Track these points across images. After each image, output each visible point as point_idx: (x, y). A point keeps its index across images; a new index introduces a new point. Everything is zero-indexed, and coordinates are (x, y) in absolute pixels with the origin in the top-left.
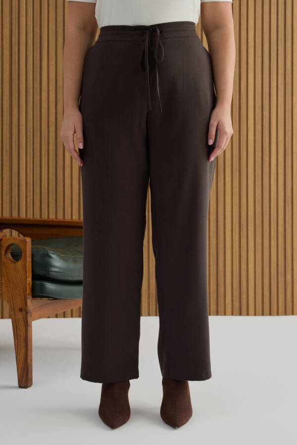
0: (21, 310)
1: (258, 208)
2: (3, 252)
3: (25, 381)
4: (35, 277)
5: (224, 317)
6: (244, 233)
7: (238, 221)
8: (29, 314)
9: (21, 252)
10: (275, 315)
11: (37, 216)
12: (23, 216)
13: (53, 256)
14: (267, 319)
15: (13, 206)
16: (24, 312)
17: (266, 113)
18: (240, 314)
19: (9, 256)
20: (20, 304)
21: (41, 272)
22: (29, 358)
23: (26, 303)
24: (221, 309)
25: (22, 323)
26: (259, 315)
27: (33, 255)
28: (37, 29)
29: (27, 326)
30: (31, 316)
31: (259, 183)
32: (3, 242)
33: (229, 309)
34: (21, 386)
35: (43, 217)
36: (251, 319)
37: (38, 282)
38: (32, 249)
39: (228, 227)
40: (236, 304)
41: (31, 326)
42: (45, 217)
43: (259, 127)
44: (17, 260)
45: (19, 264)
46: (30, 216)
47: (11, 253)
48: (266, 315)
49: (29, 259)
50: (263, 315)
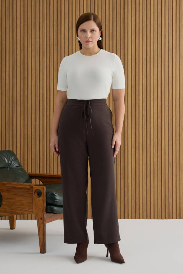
0: (41, 219)
1: (156, 167)
2: (33, 193)
3: (43, 250)
4: (48, 204)
5: (139, 219)
6: (149, 178)
7: (146, 173)
8: (45, 221)
9: (41, 193)
10: (164, 219)
11: (48, 173)
12: (41, 172)
13: (56, 194)
14: (160, 221)
15: (37, 165)
16: (42, 220)
17: (159, 121)
18: (147, 218)
19: (36, 194)
20: (41, 216)
21: (50, 202)
22: (45, 240)
23: (43, 216)
24: (137, 215)
25: (41, 225)
26: (156, 219)
27: (46, 194)
28: (48, 80)
29: (44, 226)
30: (46, 221)
31: (156, 154)
32: (33, 188)
33: (141, 216)
34: (41, 252)
35: (51, 173)
36: (153, 221)
37: (49, 206)
38: (46, 191)
39: (141, 176)
40: (145, 214)
41: (46, 226)
42: (52, 173)
43: (156, 127)
44: (40, 196)
45: (41, 198)
46: (45, 172)
47: (37, 193)
48: (160, 219)
49: (45, 196)
50: (158, 219)
